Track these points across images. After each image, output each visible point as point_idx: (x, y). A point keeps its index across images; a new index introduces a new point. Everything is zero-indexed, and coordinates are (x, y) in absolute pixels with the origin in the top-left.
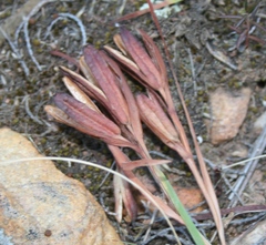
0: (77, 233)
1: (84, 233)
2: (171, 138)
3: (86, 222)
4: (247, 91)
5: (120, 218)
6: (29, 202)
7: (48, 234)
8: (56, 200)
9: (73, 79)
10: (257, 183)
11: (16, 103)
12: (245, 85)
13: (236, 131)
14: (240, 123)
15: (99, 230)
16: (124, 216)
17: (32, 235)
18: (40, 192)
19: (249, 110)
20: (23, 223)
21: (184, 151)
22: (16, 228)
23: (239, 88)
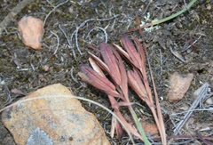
0: (86, 141)
1: (90, 141)
2: (144, 95)
3: (93, 135)
4: (191, 75)
5: (112, 136)
6: (64, 122)
7: (71, 139)
8: (78, 122)
9: (94, 59)
10: (190, 125)
11: (67, 71)
12: (190, 71)
13: (182, 96)
14: (185, 91)
15: (100, 141)
16: (115, 135)
17: (63, 139)
18: (71, 118)
19: (191, 85)
20: (59, 132)
21: (150, 103)
22: (55, 134)
23: (186, 73)
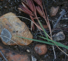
0: (23, 32)
1: (24, 32)
2: (42, 15)
3: (25, 30)
4: (58, 7)
5: (31, 30)
6: (14, 26)
7: (17, 32)
8: (19, 26)
12: (58, 6)
13: (56, 14)
15: (27, 32)
17: (14, 32)
18: (16, 24)
19: (59, 10)
20: (13, 29)
21: (44, 17)
22: (11, 30)
